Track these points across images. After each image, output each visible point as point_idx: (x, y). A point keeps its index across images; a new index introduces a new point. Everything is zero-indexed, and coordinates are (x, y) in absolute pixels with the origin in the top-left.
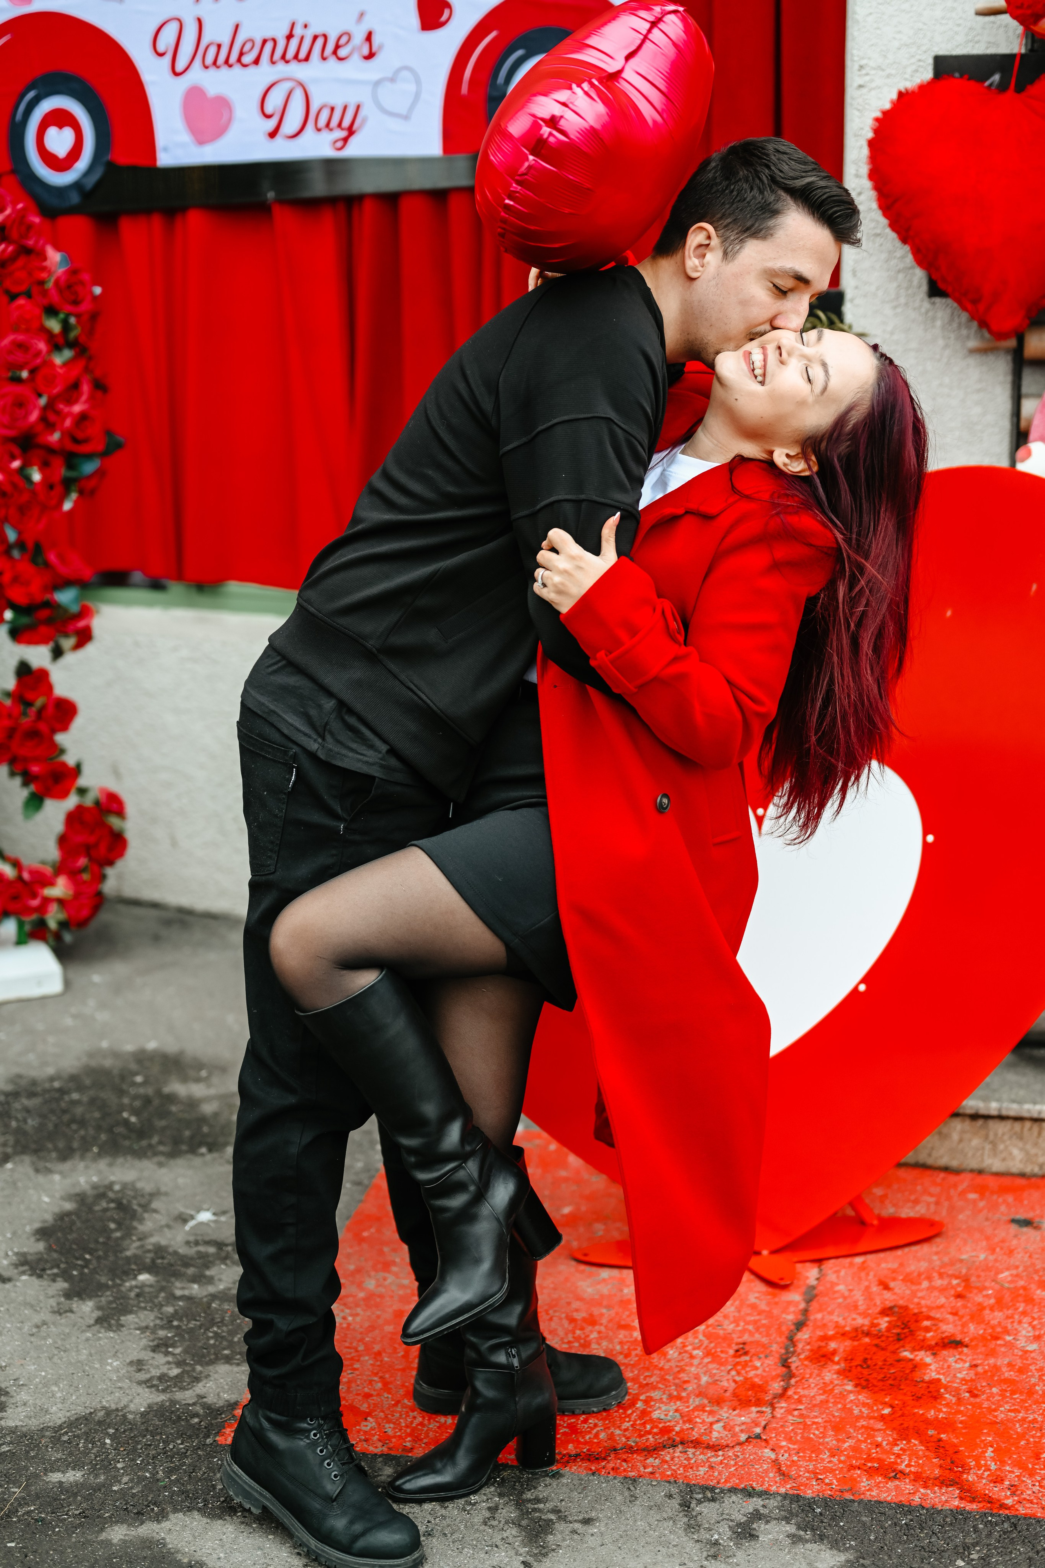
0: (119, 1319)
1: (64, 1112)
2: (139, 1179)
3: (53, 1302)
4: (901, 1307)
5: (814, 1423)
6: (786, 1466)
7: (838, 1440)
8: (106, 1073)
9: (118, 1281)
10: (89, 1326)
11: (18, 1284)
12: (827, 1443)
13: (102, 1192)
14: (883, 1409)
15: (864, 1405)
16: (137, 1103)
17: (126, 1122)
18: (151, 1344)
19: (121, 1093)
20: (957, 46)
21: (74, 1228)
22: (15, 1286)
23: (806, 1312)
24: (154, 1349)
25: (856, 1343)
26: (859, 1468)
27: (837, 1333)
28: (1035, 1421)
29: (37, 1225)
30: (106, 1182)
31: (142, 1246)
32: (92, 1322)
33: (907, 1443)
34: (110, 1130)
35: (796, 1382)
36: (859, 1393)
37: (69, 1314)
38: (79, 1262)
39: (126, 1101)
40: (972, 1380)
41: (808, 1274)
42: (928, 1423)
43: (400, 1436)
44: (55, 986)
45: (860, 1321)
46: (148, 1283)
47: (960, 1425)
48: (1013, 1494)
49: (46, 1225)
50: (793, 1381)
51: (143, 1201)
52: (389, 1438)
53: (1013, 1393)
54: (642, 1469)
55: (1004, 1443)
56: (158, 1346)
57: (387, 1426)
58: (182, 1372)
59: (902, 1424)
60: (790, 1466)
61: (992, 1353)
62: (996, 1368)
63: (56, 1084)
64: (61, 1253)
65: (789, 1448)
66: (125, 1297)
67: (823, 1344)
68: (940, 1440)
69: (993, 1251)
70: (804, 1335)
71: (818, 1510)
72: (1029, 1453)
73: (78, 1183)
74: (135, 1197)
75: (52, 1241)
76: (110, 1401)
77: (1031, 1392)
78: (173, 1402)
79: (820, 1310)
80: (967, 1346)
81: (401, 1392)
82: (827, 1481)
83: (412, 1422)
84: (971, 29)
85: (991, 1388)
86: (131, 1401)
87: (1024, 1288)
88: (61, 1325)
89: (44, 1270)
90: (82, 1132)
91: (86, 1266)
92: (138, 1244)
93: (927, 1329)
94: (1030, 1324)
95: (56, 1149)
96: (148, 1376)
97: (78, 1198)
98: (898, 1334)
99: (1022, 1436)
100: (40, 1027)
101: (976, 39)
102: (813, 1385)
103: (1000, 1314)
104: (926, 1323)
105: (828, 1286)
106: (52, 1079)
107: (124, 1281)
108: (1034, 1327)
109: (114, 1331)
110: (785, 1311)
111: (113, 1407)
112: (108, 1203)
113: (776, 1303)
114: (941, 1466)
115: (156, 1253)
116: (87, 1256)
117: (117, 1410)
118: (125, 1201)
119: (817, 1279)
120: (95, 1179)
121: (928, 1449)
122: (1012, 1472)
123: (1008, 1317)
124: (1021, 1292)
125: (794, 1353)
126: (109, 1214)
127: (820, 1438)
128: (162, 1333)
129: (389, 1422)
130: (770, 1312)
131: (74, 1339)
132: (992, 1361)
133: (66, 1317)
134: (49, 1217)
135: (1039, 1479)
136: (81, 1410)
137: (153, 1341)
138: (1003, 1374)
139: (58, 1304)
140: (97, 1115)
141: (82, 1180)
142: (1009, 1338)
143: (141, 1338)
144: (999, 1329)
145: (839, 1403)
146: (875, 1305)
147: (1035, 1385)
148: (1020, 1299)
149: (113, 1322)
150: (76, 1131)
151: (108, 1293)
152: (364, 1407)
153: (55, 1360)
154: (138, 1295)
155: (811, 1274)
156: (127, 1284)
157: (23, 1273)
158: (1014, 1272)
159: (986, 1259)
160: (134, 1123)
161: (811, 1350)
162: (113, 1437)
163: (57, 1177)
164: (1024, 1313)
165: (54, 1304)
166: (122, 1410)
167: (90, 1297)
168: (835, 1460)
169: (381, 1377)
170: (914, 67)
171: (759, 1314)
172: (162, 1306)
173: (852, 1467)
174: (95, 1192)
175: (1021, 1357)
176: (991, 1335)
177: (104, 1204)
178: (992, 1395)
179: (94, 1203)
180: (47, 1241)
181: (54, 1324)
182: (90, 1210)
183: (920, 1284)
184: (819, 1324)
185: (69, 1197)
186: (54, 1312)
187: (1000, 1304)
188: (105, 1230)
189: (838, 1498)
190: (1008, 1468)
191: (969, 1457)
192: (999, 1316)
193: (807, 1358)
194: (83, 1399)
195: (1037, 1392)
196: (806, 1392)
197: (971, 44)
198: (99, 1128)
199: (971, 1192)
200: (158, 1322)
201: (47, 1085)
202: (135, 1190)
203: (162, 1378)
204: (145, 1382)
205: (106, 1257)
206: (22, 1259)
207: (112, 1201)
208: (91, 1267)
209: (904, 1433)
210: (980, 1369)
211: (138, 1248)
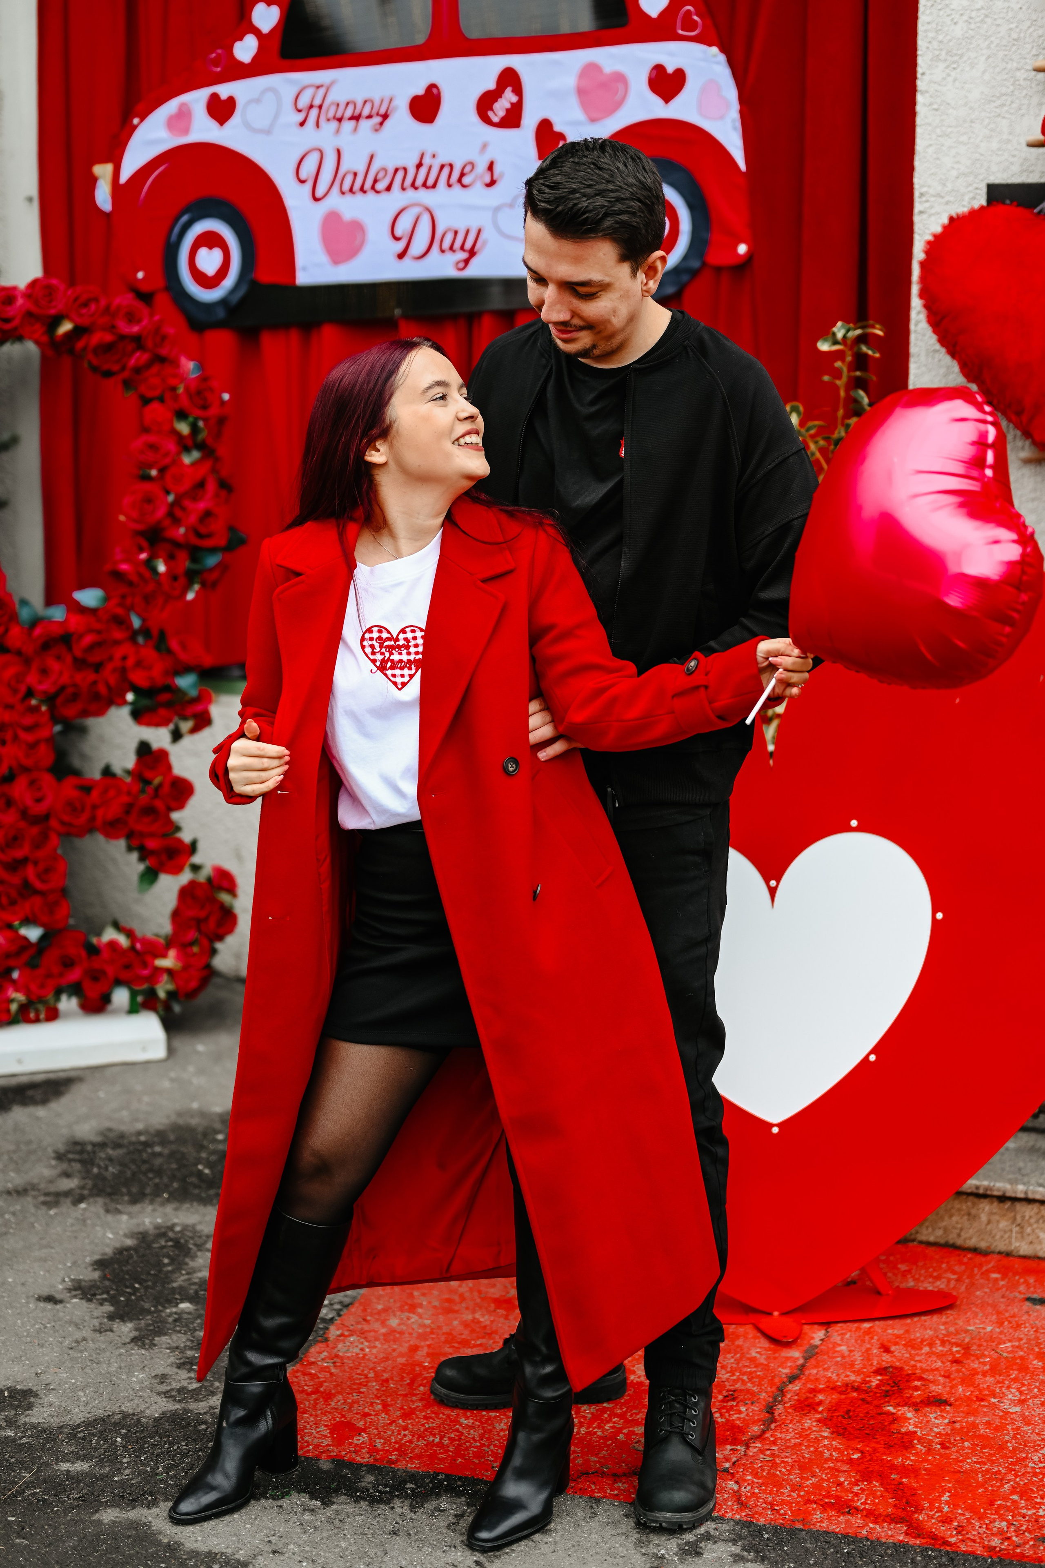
0: (153, 1339)
1: (144, 1162)
2: (200, 1223)
3: (96, 1322)
4: (895, 1368)
5: (783, 1462)
6: (746, 1497)
7: (802, 1478)
8: (190, 1130)
9: (160, 1308)
10: (125, 1344)
11: (68, 1305)
12: (791, 1480)
13: (162, 1232)
14: (853, 1454)
15: (836, 1449)
16: (213, 1158)
17: (200, 1173)
18: (178, 1361)
19: (202, 1147)
20: (1012, 176)
21: (131, 1261)
22: (65, 1307)
23: (802, 1367)
24: (179, 1366)
25: (843, 1397)
26: (815, 1503)
27: (828, 1387)
28: (999, 1472)
29: (97, 1257)
30: (169, 1224)
31: (189, 1279)
32: (128, 1340)
33: (868, 1485)
34: (183, 1180)
35: (776, 1427)
36: (834, 1439)
37: (108, 1333)
38: (128, 1290)
39: (204, 1155)
40: (947, 1434)
41: (814, 1335)
42: (893, 1468)
43: (388, 1451)
44: (159, 1051)
45: (853, 1377)
46: (187, 1311)
47: (924, 1472)
48: (959, 1533)
49: (106, 1257)
50: (773, 1426)
51: (199, 1241)
52: (377, 1451)
53: (984, 1447)
54: (608, 1491)
55: (962, 1489)
56: (184, 1364)
57: (378, 1441)
58: (201, 1387)
59: (868, 1468)
60: (750, 1497)
61: (974, 1413)
62: (974, 1425)
63: (142, 1138)
64: (112, 1281)
65: (753, 1482)
66: (164, 1322)
67: (812, 1396)
68: (902, 1483)
69: (1000, 1324)
70: (796, 1387)
71: (766, 1536)
72: (984, 1500)
73: (144, 1223)
74: (192, 1238)
75: (107, 1271)
76: (128, 1407)
77: (1002, 1447)
78: (186, 1411)
79: (816, 1367)
80: (950, 1405)
81: (398, 1413)
82: (782, 1512)
83: (401, 1440)
84: (1026, 159)
85: (963, 1441)
86: (148, 1408)
87: (1022, 1358)
88: (99, 1341)
89: (94, 1295)
90: (157, 1180)
91: (134, 1294)
92: (186, 1277)
93: (916, 1388)
94: (1018, 1389)
95: (129, 1193)
96: (169, 1388)
97: (140, 1236)
98: (887, 1391)
99: (982, 1485)
100: (139, 1088)
101: (1031, 169)
102: (791, 1430)
103: (992, 1379)
104: (917, 1383)
105: (831, 1346)
106: (139, 1133)
107: (165, 1308)
108: (1021, 1393)
109: (147, 1349)
110: (782, 1365)
111: (131, 1411)
112: (167, 1241)
113: (775, 1358)
114: (895, 1506)
115: (200, 1286)
116: (137, 1286)
117: (134, 1414)
118: (182, 1241)
119: (822, 1340)
120: (159, 1220)
121: (886, 1490)
122: (963, 1515)
123: (998, 1382)
124: (1018, 1361)
125: (780, 1402)
126: (165, 1251)
127: (785, 1475)
128: (189, 1353)
129: (380, 1438)
130: (767, 1365)
131: (108, 1354)
132: (971, 1419)
133: (106, 1335)
134: (109, 1251)
135: (987, 1522)
136: (100, 1413)
137: (181, 1359)
138: (980, 1431)
139: (101, 1324)
140: (174, 1166)
141: (147, 1221)
142: (993, 1400)
143: (169, 1356)
144: (987, 1392)
145: (812, 1446)
146: (872, 1365)
147: (1007, 1442)
148: (1015, 1367)
149: (147, 1341)
150: (151, 1179)
151: (149, 1317)
152: (361, 1424)
153: (88, 1370)
154: (175, 1321)
155: (818, 1335)
156: (168, 1311)
157: (75, 1296)
158: (1017, 1344)
159: (991, 1332)
160: (207, 1174)
161: (798, 1400)
162: (123, 1437)
163: (125, 1218)
164: (1015, 1380)
165: (97, 1324)
166: (137, 1415)
167: (131, 1320)
168: (794, 1494)
169: (383, 1400)
170: (971, 195)
171: (756, 1367)
172: (196, 1330)
173: (809, 1501)
174: (157, 1231)
175: (1001, 1417)
176: (977, 1397)
177: (163, 1242)
178: (963, 1448)
179: (153, 1242)
180: (103, 1271)
181: (93, 1340)
182: (149, 1247)
183: (921, 1349)
184: (812, 1378)
185: (132, 1235)
186: (95, 1331)
187: (994, 1369)
188: (159, 1265)
189: (788, 1527)
190: (960, 1511)
191: (924, 1500)
192: (990, 1380)
193: (790, 1407)
194: (104, 1404)
195: (1007, 1448)
196: (783, 1436)
197: (1025, 174)
198: (173, 1178)
199: (994, 1272)
200: (189, 1343)
201: (134, 1139)
202: (195, 1232)
203: (181, 1390)
204: (164, 1393)
205: (154, 1287)
206: (76, 1285)
207: (171, 1240)
208: (138, 1294)
209: (866, 1476)
210: (957, 1425)
211: (183, 1281)
